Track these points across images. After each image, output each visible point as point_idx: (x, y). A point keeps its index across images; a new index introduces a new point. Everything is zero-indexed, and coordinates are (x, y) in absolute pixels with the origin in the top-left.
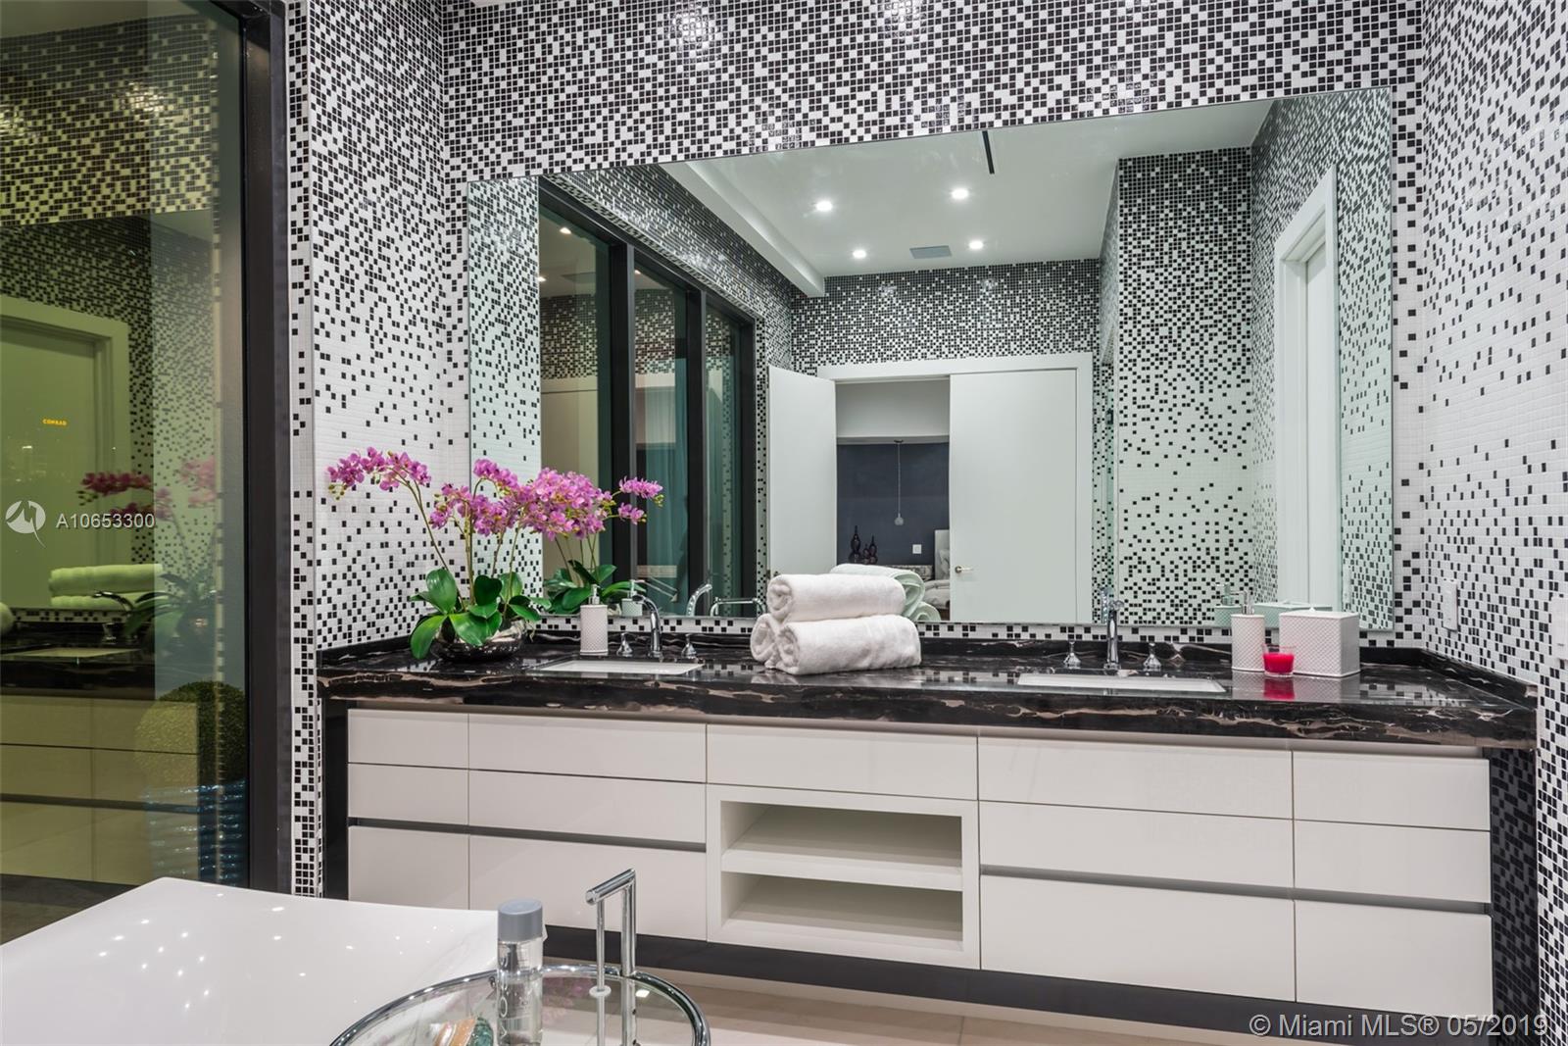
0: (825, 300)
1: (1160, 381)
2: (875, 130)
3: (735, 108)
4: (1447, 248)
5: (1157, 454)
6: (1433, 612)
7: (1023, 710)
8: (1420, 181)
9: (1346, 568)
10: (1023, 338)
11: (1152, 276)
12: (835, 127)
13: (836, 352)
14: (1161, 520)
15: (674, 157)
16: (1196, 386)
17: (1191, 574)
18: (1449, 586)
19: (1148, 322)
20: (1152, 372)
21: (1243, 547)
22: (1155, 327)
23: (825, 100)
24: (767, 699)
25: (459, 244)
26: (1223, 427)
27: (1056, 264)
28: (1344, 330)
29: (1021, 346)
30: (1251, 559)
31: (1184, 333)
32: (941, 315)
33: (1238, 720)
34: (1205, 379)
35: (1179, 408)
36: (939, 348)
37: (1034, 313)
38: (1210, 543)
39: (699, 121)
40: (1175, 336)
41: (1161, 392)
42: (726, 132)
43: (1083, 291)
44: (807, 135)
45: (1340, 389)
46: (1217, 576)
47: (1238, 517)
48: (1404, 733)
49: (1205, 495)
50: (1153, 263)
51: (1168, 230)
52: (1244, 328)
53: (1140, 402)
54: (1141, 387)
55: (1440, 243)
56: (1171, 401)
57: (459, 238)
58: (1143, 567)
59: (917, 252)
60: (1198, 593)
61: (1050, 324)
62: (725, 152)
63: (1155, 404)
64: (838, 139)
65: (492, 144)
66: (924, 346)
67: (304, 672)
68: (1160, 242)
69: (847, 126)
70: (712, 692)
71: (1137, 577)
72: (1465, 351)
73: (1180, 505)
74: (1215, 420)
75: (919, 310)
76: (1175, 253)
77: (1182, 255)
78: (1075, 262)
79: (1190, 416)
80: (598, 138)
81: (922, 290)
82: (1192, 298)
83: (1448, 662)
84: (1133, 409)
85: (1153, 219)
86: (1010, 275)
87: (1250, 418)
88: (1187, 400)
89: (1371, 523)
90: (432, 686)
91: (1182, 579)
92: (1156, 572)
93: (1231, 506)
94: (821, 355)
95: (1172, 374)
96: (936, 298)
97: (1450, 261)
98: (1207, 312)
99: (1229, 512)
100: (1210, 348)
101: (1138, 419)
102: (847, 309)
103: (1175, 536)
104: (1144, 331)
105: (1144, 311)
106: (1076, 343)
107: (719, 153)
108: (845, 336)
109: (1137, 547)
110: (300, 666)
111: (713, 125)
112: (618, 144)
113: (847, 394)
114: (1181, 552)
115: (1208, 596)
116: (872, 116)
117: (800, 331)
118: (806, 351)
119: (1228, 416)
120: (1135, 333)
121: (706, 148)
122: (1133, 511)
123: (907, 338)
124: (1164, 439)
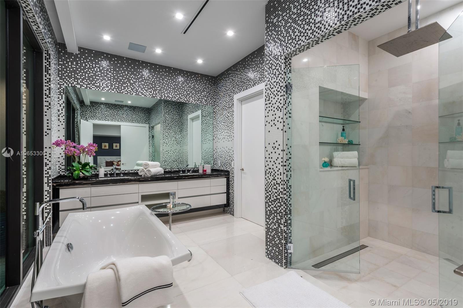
0: (90, 106)
1: (169, 133)
2: (151, 96)
3: (127, 86)
4: (219, 126)
5: (169, 144)
6: (217, 165)
7: (184, 177)
8: (216, 117)
9: (203, 161)
10: (136, 120)
11: (168, 116)
12: (145, 94)
13: (93, 117)
14: (169, 154)
15: (115, 92)
16: (174, 134)
17: (173, 163)
18: (219, 162)
19: (167, 123)
20: (168, 131)
21: (180, 159)
22: (168, 124)
23: (143, 89)
24: (149, 179)
25: (62, 97)
26: (178, 140)
27: (142, 107)
28: (203, 131)
29: (135, 122)
30: (181, 160)
31: (173, 126)
32: (119, 114)
33: (206, 176)
34: (176, 133)
35: (172, 137)
36: (118, 120)
37: (138, 116)
38: (176, 158)
39: (120, 87)
40: (171, 126)
41: (169, 134)
42: (125, 90)
43: (147, 113)
44: (140, 94)
45: (202, 138)
46: (177, 163)
47: (180, 154)
48: (220, 176)
49: (175, 151)
50: (168, 114)
51: (170, 109)
52: (181, 126)
53: (166, 136)
54: (166, 133)
55: (218, 125)
56: (171, 136)
57: (62, 96)
58: (166, 162)
59: (116, 101)
60: (174, 166)
61: (141, 118)
62: (125, 93)
63: (168, 136)
64: (145, 95)
65: (71, 80)
66: (115, 119)
67: (48, 183)
68: (169, 111)
69: (147, 94)
70: (141, 179)
71: (165, 163)
72: (222, 137)
73: (172, 152)
74: (177, 139)
75: (114, 112)
76: (171, 113)
77: (172, 113)
78: (146, 108)
79: (173, 139)
80: (98, 84)
81: (115, 108)
82: (174, 120)
83: (220, 170)
84: (165, 137)
85: (168, 107)
86: (133, 108)
87: (182, 139)
88: (173, 136)
89: (207, 155)
90: (83, 183)
91: (172, 164)
92: (168, 163)
93: (179, 152)
94: (89, 117)
95: (171, 132)
96: (118, 110)
97: (220, 127)
98: (176, 123)
99: (179, 153)
100: (176, 128)
101: (166, 139)
102: (96, 109)
103: (171, 157)
104: (167, 125)
105: (167, 121)
106: (146, 122)
107: (124, 93)
108: (95, 114)
109: (166, 159)
110: (47, 182)
111: (123, 88)
112: (103, 87)
113: (95, 126)
114: (172, 159)
115: (175, 166)
116: (151, 94)
117: (83, 111)
118: (85, 116)
119: (179, 139)
120: (165, 124)
121: (121, 92)
122: (165, 153)
123: (111, 117)
124: (170, 142)
